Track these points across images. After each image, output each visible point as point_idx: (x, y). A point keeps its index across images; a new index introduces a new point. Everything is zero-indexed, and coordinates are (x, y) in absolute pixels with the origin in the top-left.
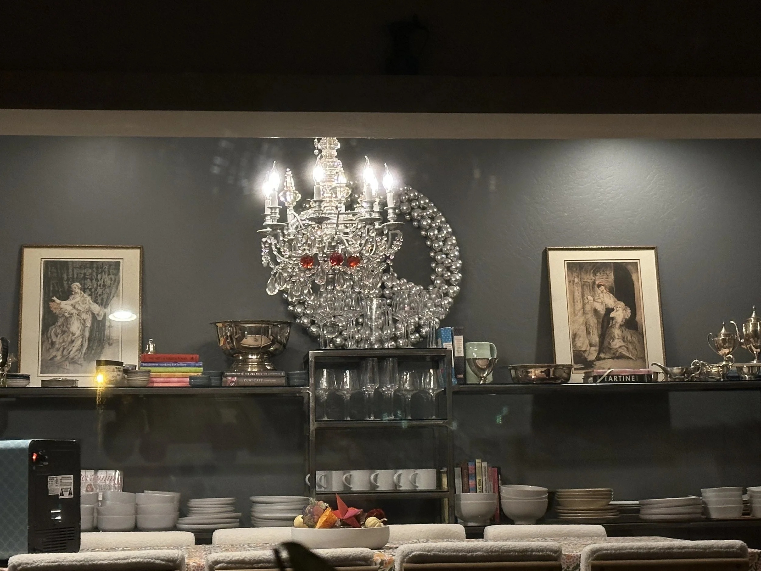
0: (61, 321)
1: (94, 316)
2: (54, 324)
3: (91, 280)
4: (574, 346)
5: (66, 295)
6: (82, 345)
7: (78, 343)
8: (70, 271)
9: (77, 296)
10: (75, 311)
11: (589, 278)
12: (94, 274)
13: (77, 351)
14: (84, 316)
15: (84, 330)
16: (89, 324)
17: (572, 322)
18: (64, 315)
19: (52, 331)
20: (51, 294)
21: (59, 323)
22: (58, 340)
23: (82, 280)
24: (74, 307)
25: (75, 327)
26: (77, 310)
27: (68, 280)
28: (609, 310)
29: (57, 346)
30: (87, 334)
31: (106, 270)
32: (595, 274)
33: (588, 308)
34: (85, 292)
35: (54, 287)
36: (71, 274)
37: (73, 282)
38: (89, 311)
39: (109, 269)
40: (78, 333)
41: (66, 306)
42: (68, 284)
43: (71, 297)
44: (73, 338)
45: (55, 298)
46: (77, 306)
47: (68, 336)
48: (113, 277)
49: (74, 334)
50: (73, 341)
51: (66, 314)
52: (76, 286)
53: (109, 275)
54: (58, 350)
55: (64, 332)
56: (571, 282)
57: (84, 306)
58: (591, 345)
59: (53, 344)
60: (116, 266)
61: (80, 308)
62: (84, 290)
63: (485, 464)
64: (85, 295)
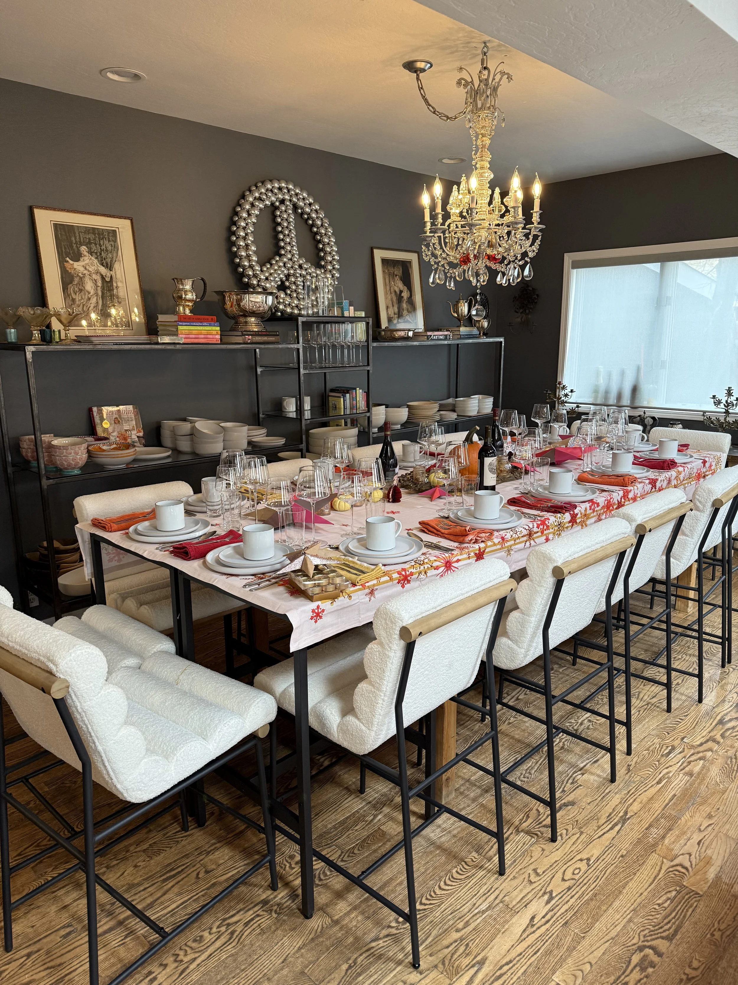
0: (76, 280)
1: (103, 278)
2: (71, 283)
3: (96, 244)
4: (388, 314)
5: (77, 257)
6: (97, 303)
7: (94, 300)
8: (77, 234)
9: (86, 258)
10: (85, 272)
11: (391, 270)
12: (97, 239)
13: (94, 307)
14: (94, 276)
15: (97, 290)
16: (99, 283)
17: (386, 298)
18: (78, 275)
19: (71, 288)
20: (64, 256)
21: (76, 282)
22: (77, 297)
23: (88, 244)
24: (86, 269)
25: (89, 286)
26: (89, 271)
27: (76, 243)
28: (401, 292)
29: (77, 303)
30: (100, 293)
31: (106, 236)
32: (394, 267)
33: (392, 290)
34: (92, 255)
35: (65, 248)
36: (78, 238)
37: (81, 245)
38: (97, 272)
39: (108, 235)
40: (92, 292)
41: (78, 266)
42: (77, 246)
43: (82, 259)
44: (89, 296)
45: (68, 259)
46: (87, 267)
47: (85, 294)
48: (113, 243)
49: (89, 293)
50: (89, 299)
51: (80, 274)
52: (84, 249)
53: (109, 241)
54: (79, 306)
55: (81, 290)
56: (384, 272)
57: (93, 268)
58: (395, 314)
59: (73, 300)
60: (113, 233)
61: (90, 269)
62: (91, 253)
63: (361, 391)
64: (93, 258)
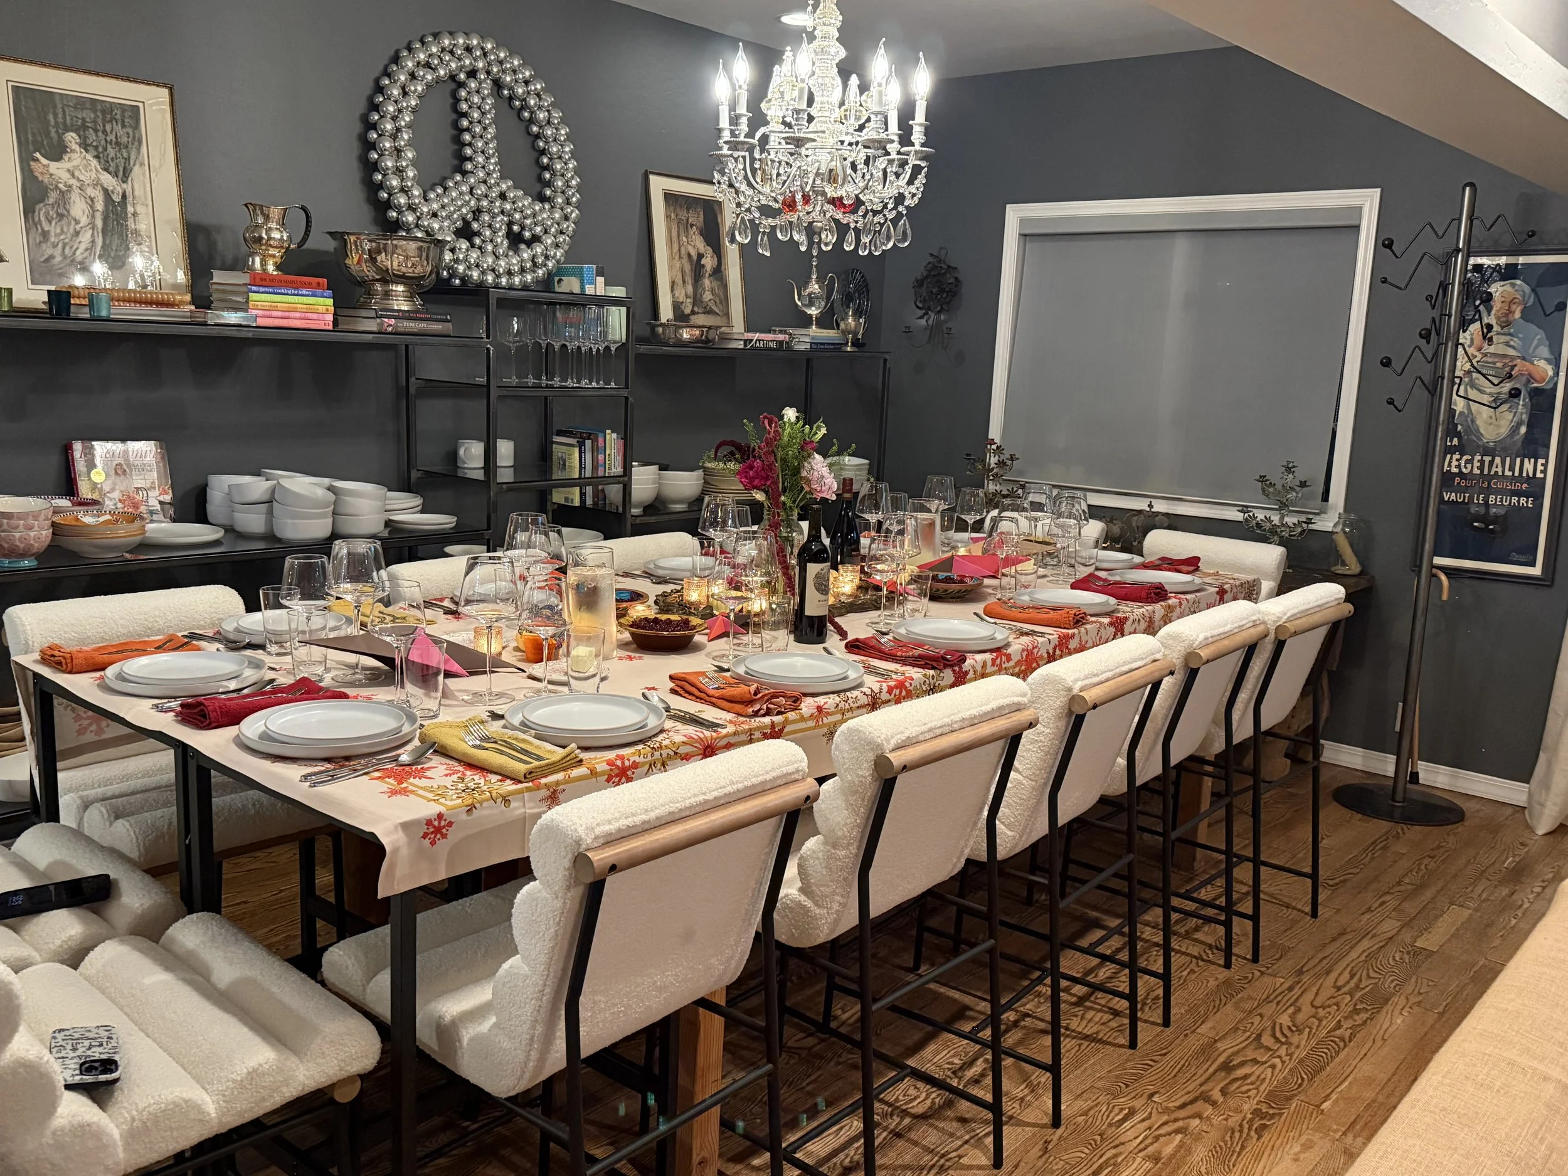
0: (53, 197)
1: (107, 193)
2: (42, 200)
3: (96, 131)
4: (673, 296)
5: (58, 152)
6: (93, 242)
7: (86, 237)
8: (59, 111)
9: (74, 156)
10: (73, 182)
11: (683, 214)
12: (100, 121)
13: (86, 249)
14: (90, 191)
15: (93, 216)
16: (100, 206)
17: (671, 267)
18: (57, 187)
19: (41, 212)
20: (31, 148)
21: (51, 201)
22: (53, 229)
23: (81, 129)
24: (73, 175)
25: (78, 208)
26: (79, 180)
27: (57, 124)
28: (700, 256)
29: (53, 239)
30: (99, 223)
31: (118, 117)
32: (688, 209)
33: (683, 252)
34: (87, 151)
35: (33, 134)
36: (60, 115)
37: (67, 129)
38: (97, 184)
39: (123, 116)
40: (84, 220)
41: (57, 171)
42: (57, 132)
43: (66, 158)
44: (78, 227)
45: (37, 155)
46: (77, 173)
47: (69, 224)
48: (130, 131)
49: (77, 222)
50: (77, 233)
51: (61, 186)
52: (71, 138)
53: (123, 126)
54: (55, 246)
55: (61, 216)
56: (668, 217)
57: (88, 175)
58: (687, 297)
59: (45, 235)
60: (132, 114)
61: (82, 178)
62: (85, 146)
63: (614, 436)
64: (88, 156)
